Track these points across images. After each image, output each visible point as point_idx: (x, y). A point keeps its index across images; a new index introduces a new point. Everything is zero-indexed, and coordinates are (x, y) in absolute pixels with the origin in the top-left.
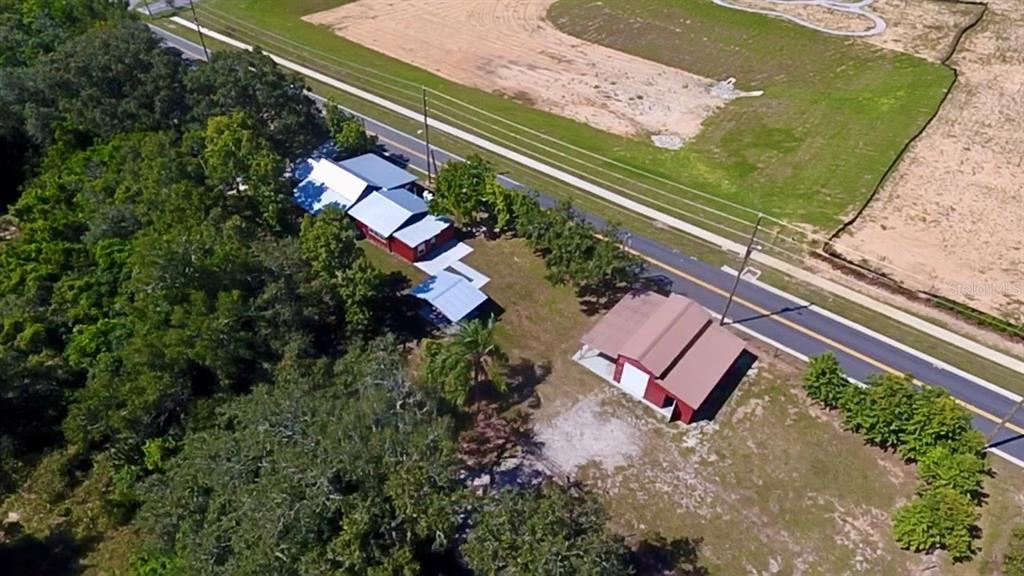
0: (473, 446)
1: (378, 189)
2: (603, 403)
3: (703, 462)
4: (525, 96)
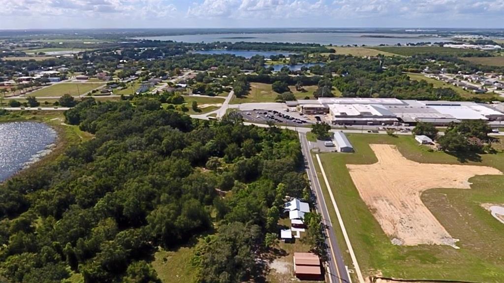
0: (264, 255)
1: (299, 210)
2: (289, 265)
4: (375, 210)
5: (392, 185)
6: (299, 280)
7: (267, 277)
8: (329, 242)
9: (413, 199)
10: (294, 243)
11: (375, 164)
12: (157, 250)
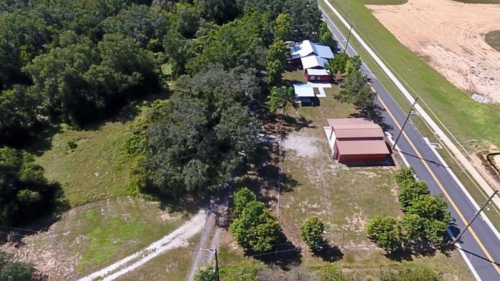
0: (268, 128)
1: (316, 55)
2: (318, 142)
3: (330, 173)
4: (428, 58)
5: (439, 27)
6: (345, 167)
7: (280, 165)
8: (380, 101)
9: (476, 43)
10: (319, 105)
11: (405, 4)
12: (58, 130)
